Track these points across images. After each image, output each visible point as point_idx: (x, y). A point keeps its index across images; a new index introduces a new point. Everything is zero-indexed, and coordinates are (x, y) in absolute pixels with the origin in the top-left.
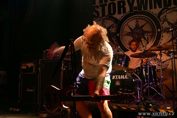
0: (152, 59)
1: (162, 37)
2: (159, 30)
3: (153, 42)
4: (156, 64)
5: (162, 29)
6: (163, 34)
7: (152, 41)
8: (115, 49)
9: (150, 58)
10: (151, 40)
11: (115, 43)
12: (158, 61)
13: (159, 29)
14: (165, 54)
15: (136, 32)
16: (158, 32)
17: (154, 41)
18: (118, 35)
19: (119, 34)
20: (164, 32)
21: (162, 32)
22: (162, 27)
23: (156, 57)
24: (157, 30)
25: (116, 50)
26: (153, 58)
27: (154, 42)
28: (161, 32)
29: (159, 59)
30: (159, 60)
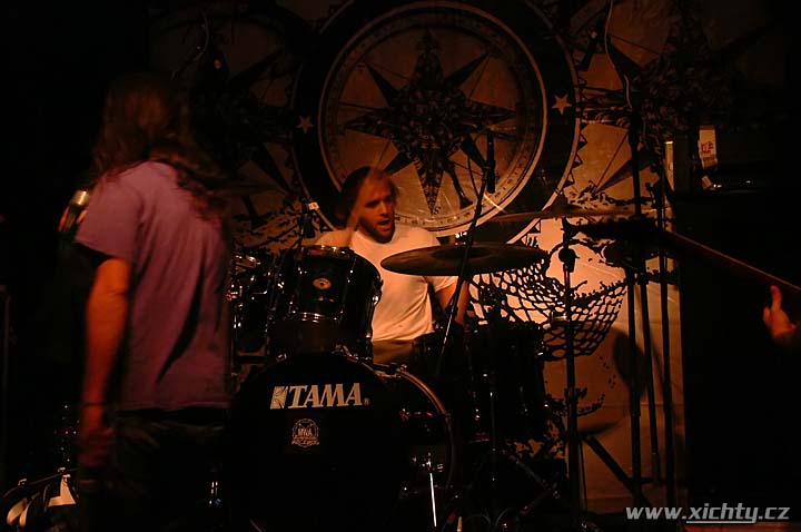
0: (515, 284)
1: (581, 145)
2: (561, 105)
3: (524, 175)
4: (541, 311)
5: (582, 95)
6: (583, 126)
7: (519, 171)
8: (282, 212)
9: (506, 277)
10: (514, 164)
11: (287, 174)
12: (553, 292)
13: (561, 97)
14: (597, 250)
15: (420, 109)
16: (553, 113)
17: (527, 169)
18: (305, 124)
19: (314, 120)
20: (591, 116)
21: (582, 117)
22: (582, 87)
23: (543, 272)
24: (551, 102)
25: (291, 225)
26: (525, 274)
27: (530, 173)
28: (571, 114)
29: (557, 282)
30: (561, 288)
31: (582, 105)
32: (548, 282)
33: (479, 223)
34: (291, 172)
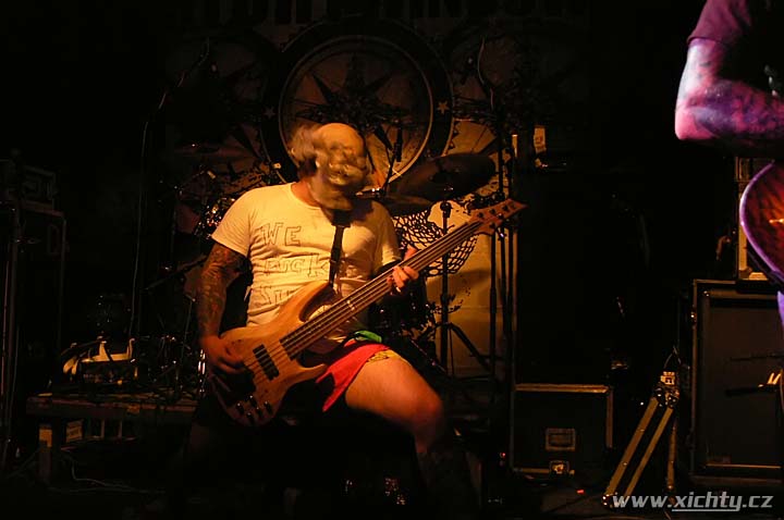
0: (407, 225)
1: (454, 135)
2: (443, 107)
3: (416, 153)
4: (423, 243)
5: (457, 103)
6: (456, 123)
7: (413, 150)
8: (252, 171)
9: (401, 220)
10: (409, 145)
11: (256, 146)
12: (432, 231)
13: (443, 102)
14: (462, 205)
15: (348, 106)
16: (437, 113)
17: (418, 149)
18: (269, 113)
19: (276, 111)
20: (462, 117)
21: (456, 117)
22: (457, 97)
23: (426, 217)
24: (436, 105)
25: (257, 180)
26: (414, 219)
27: (420, 152)
28: (449, 114)
29: (435, 226)
30: (438, 229)
31: (456, 109)
32: (429, 225)
33: (390, 180)
34: (259, 144)
